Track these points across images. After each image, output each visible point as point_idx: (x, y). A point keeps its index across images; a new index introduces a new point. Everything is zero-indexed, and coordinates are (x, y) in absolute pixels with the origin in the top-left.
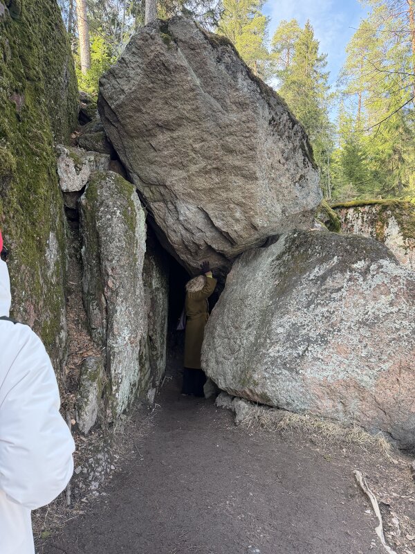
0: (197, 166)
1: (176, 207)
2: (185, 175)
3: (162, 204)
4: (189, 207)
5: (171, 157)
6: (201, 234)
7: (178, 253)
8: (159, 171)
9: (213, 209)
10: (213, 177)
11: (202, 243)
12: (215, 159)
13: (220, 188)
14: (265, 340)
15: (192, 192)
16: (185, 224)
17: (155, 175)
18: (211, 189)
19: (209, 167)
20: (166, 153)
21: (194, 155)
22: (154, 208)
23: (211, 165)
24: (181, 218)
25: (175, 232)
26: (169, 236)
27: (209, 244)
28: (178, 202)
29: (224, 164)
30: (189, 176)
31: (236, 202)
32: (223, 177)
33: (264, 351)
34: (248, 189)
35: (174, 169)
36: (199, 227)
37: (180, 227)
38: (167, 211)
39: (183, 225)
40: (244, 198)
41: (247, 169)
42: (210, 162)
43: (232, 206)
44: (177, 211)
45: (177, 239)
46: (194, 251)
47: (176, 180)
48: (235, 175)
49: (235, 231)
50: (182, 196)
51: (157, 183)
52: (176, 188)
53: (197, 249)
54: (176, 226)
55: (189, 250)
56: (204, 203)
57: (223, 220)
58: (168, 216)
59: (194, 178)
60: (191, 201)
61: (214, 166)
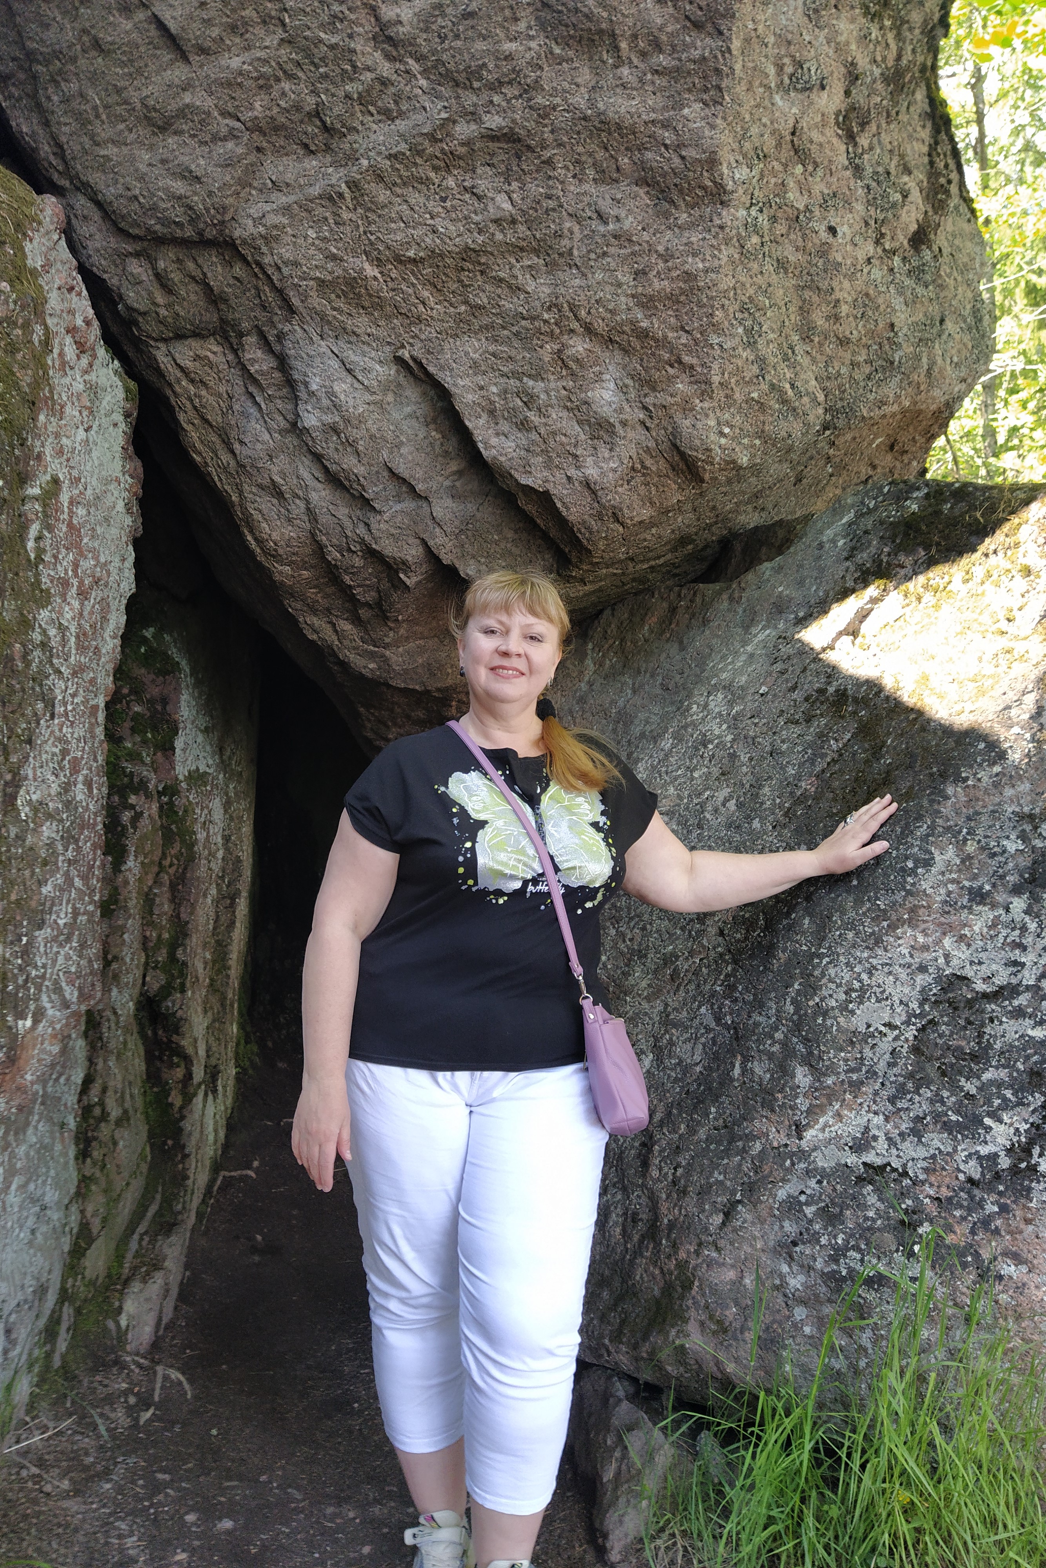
0: (402, 125)
1: (283, 363)
2: (337, 177)
3: (213, 350)
4: (352, 356)
5: (264, 84)
6: (409, 505)
7: (293, 607)
8: (200, 165)
9: (475, 365)
10: (483, 185)
11: (412, 553)
12: (496, 86)
13: (518, 250)
14: (783, 1070)
15: (370, 271)
16: (329, 448)
17: (179, 187)
18: (468, 254)
19: (464, 130)
20: (235, 63)
21: (386, 69)
22: (172, 373)
23: (473, 116)
24: (311, 419)
25: (278, 494)
26: (248, 520)
27: (446, 559)
28: (294, 330)
29: (544, 113)
30: (353, 185)
31: (600, 326)
32: (536, 189)
33: (778, 1138)
34: (667, 256)
35: (281, 152)
36: (402, 470)
37: (306, 470)
38: (239, 390)
39: (318, 458)
40: (647, 303)
41: (668, 136)
42: (469, 99)
43: (579, 346)
44: (290, 383)
45: (290, 532)
46: (370, 597)
47: (286, 210)
48: (604, 177)
49: (587, 484)
50: (316, 301)
51: (189, 232)
52: (286, 252)
53: (385, 585)
54: (282, 461)
55: (346, 592)
56: (429, 332)
57: (524, 425)
58: (244, 414)
59: (383, 195)
60: (361, 323)
61: (494, 121)
